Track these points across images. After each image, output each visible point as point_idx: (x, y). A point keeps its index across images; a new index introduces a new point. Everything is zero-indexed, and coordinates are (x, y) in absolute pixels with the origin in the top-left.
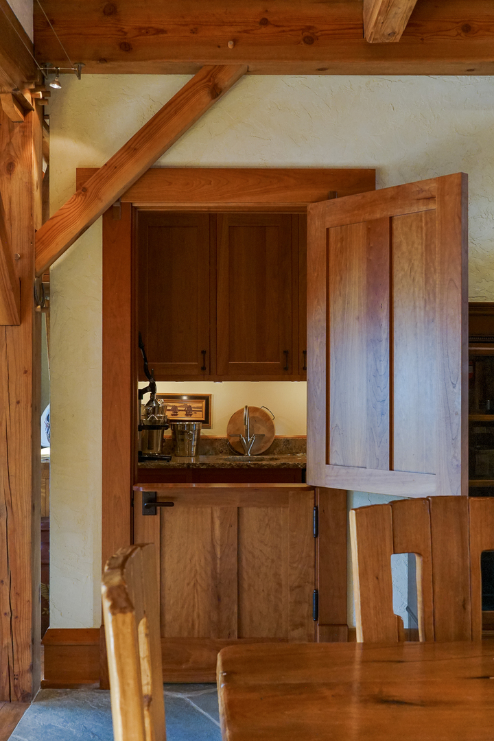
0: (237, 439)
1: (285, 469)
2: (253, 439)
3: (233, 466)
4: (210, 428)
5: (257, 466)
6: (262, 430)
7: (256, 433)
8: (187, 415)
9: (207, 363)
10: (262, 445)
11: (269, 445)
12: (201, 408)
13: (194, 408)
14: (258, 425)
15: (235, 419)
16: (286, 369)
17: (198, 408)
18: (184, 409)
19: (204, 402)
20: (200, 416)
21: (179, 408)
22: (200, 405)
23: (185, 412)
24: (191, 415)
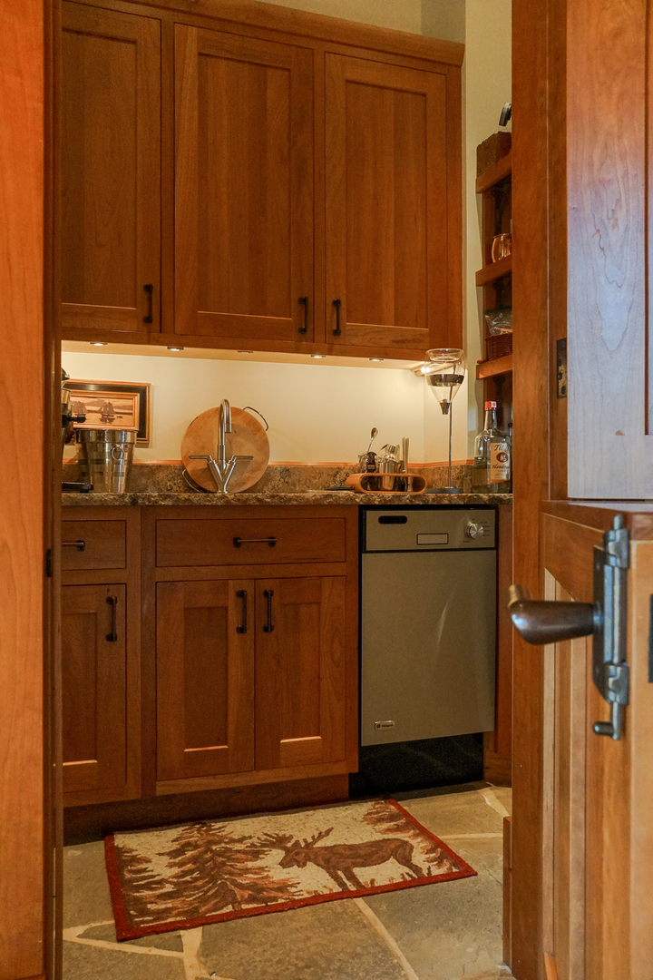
0: (202, 465)
1: (330, 505)
2: (232, 464)
3: (228, 501)
4: (146, 446)
5: (276, 500)
6: (247, 449)
7: (236, 453)
8: (103, 420)
9: (155, 309)
10: (247, 475)
11: (259, 475)
12: (131, 407)
13: (118, 408)
14: (239, 439)
15: (196, 428)
16: (303, 331)
17: (124, 407)
18: (97, 409)
19: (137, 398)
20: (129, 423)
21: (88, 408)
22: (129, 403)
23: (100, 416)
24: (111, 420)
